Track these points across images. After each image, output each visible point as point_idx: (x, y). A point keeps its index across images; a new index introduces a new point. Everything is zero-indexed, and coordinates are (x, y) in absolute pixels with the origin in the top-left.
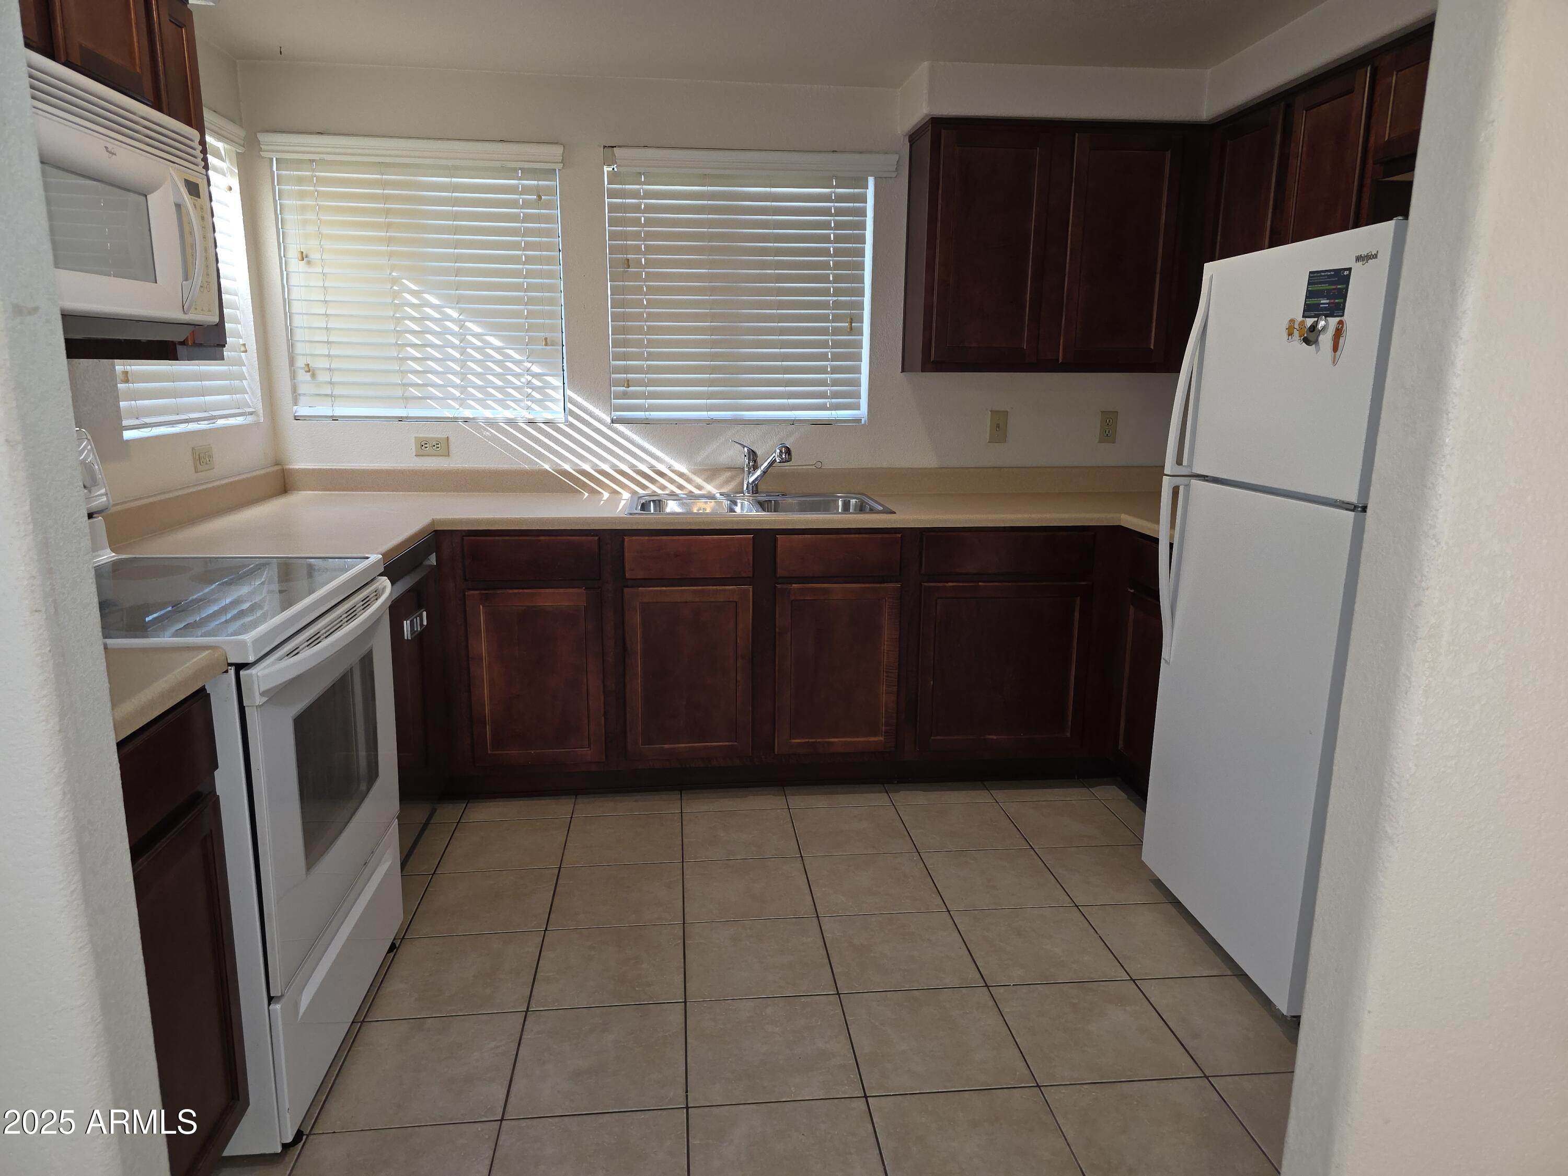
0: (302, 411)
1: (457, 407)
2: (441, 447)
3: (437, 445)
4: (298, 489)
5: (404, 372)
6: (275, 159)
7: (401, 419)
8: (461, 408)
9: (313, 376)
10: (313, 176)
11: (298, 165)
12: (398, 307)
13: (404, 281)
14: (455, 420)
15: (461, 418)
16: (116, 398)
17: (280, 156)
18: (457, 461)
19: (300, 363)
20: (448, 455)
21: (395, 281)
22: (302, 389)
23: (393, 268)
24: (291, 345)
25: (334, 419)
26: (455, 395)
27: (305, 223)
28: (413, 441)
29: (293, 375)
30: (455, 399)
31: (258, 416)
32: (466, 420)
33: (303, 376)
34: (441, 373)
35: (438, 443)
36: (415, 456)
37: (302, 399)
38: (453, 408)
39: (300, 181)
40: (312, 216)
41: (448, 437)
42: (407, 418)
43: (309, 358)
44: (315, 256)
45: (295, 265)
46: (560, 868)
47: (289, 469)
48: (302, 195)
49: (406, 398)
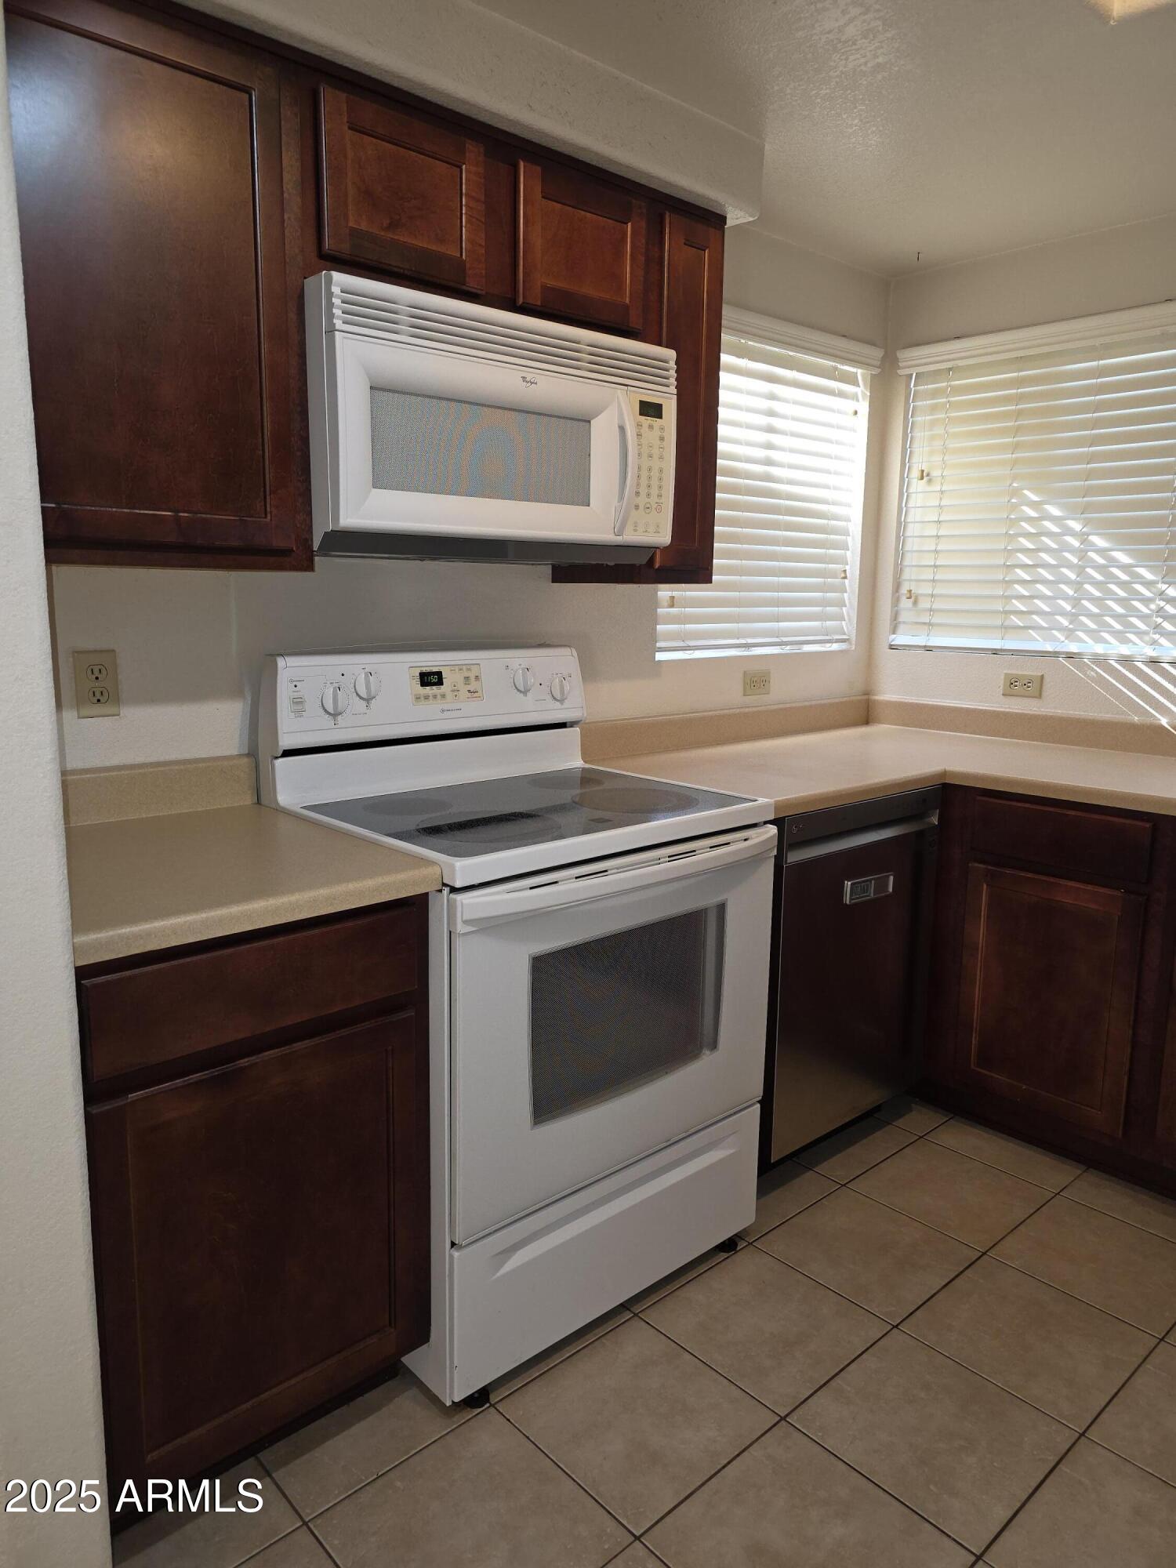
0: (900, 639)
1: (1063, 639)
2: (1034, 687)
3: (1028, 683)
4: (880, 722)
5: (1009, 598)
6: (914, 375)
7: (995, 652)
8: (1066, 641)
9: (915, 603)
10: (947, 387)
11: (936, 375)
12: (1013, 522)
13: (1026, 492)
14: (1056, 654)
15: (1063, 653)
16: (655, 620)
17: (921, 369)
18: (1049, 706)
19: (904, 590)
20: (1040, 696)
21: (1015, 492)
22: (904, 616)
23: (1015, 478)
24: (899, 570)
25: (928, 649)
26: (1062, 624)
27: (932, 438)
28: (1003, 677)
29: (896, 601)
30: (1061, 629)
31: (850, 644)
32: (1070, 656)
33: (906, 603)
34: (1049, 598)
35: (1029, 681)
36: (1003, 695)
37: (901, 628)
38: (1056, 639)
39: (935, 394)
40: (939, 430)
41: (1042, 676)
42: (1001, 650)
43: (913, 584)
44: (936, 473)
45: (917, 486)
46: (984, 1254)
47: (875, 700)
48: (934, 409)
49: (1006, 628)
